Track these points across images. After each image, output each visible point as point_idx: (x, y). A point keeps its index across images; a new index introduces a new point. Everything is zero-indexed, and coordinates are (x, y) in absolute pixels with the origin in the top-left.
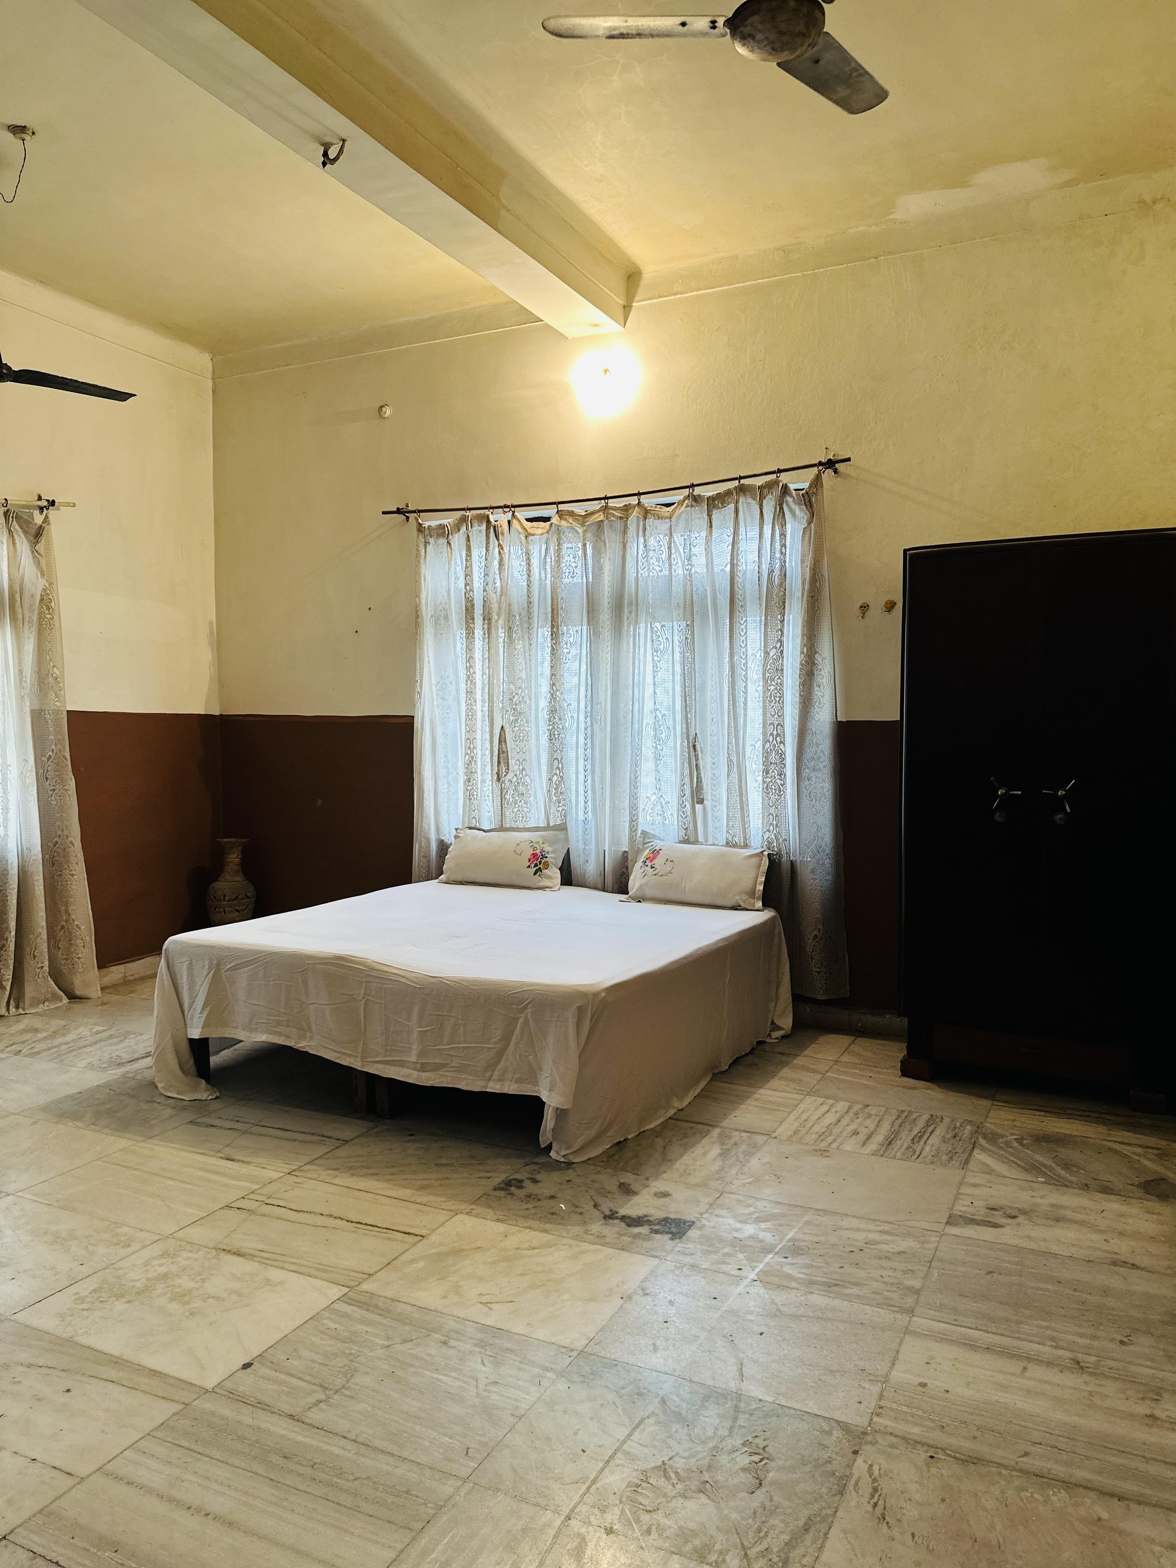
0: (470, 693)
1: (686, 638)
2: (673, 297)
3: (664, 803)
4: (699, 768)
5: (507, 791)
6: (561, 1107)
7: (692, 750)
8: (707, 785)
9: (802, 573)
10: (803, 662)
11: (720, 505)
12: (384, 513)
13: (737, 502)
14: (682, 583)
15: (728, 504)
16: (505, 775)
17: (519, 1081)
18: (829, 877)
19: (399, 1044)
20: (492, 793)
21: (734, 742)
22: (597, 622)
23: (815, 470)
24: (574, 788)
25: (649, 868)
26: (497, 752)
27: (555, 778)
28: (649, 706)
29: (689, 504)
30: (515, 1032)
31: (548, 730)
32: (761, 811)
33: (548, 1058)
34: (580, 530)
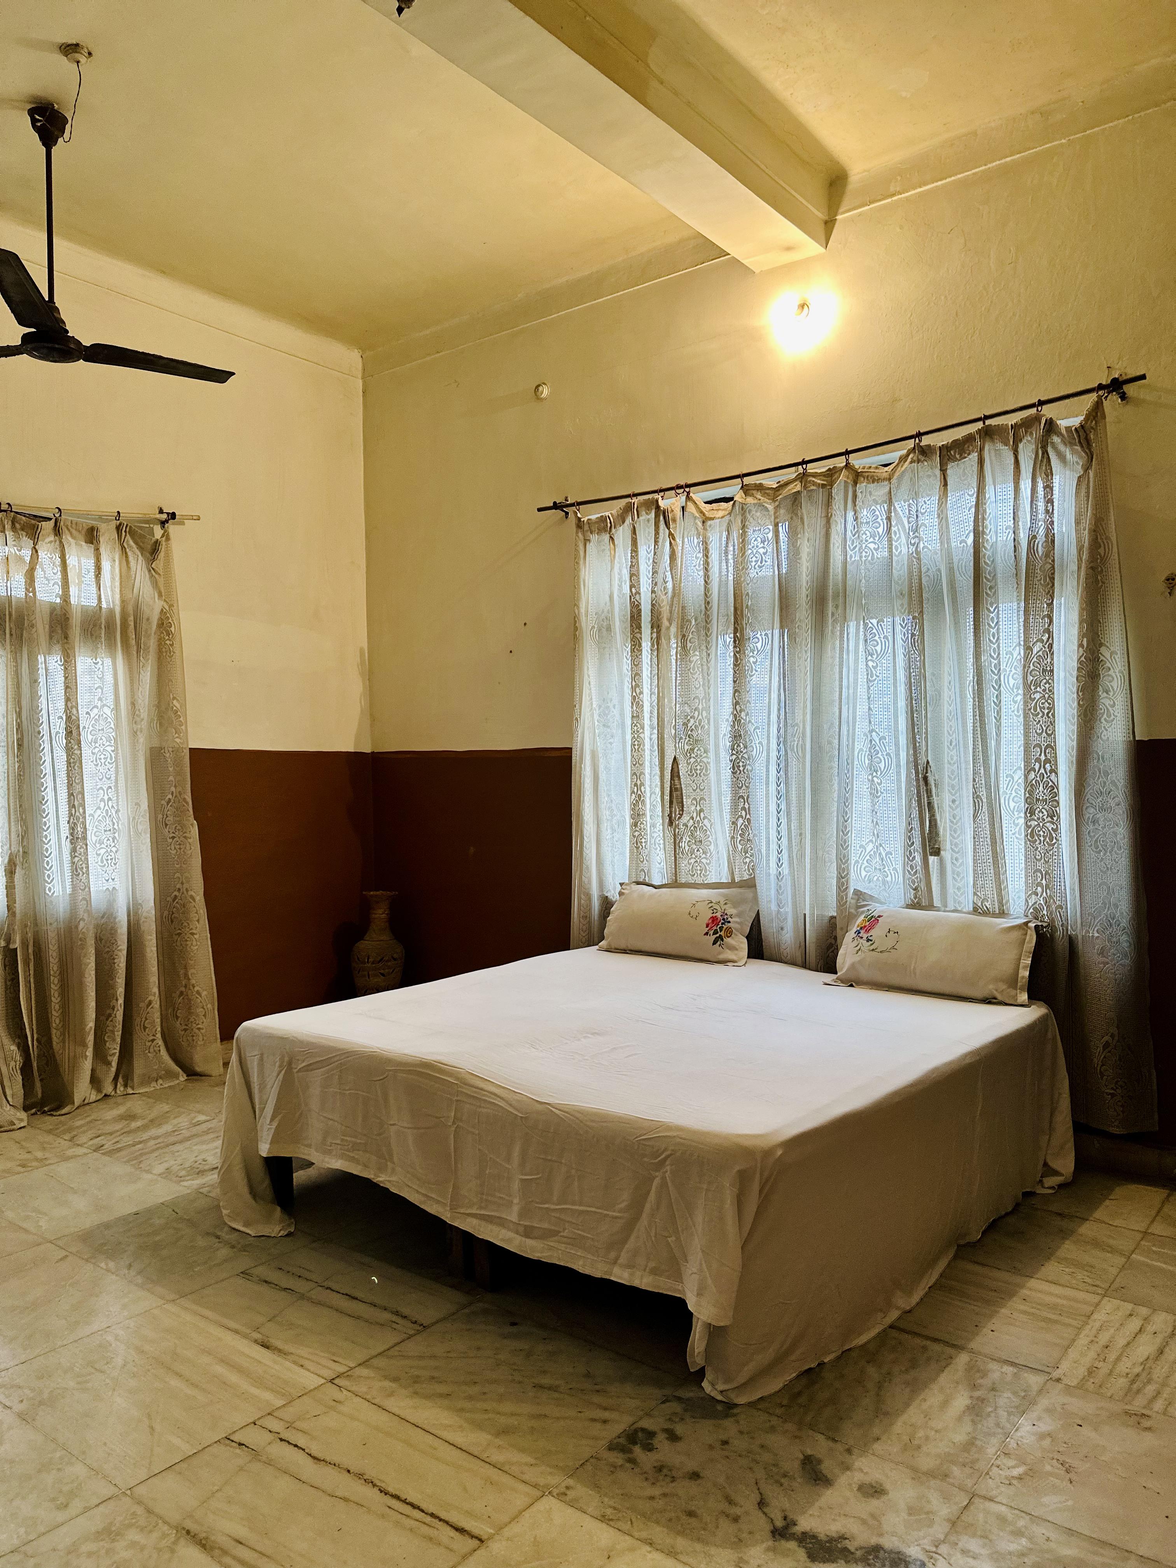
0: (636, 717)
1: (913, 635)
2: (889, 200)
3: (884, 854)
4: (933, 807)
5: (682, 838)
6: (714, 1323)
7: (922, 782)
8: (945, 829)
9: (1077, 538)
10: (1083, 659)
11: (958, 456)
12: (539, 510)
13: (982, 450)
14: (906, 563)
15: (969, 454)
16: (679, 818)
17: (654, 1272)
18: (1127, 962)
19: (498, 1194)
20: (664, 840)
21: (982, 772)
22: (793, 621)
23: (1093, 396)
24: (764, 834)
25: (864, 942)
26: (669, 789)
27: (740, 821)
28: (862, 727)
29: (915, 458)
30: (649, 1199)
31: (731, 761)
32: (1023, 865)
33: (696, 1246)
34: (770, 507)
